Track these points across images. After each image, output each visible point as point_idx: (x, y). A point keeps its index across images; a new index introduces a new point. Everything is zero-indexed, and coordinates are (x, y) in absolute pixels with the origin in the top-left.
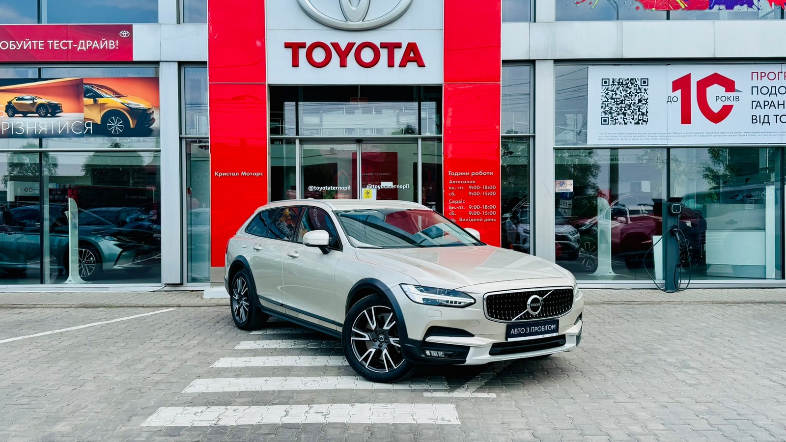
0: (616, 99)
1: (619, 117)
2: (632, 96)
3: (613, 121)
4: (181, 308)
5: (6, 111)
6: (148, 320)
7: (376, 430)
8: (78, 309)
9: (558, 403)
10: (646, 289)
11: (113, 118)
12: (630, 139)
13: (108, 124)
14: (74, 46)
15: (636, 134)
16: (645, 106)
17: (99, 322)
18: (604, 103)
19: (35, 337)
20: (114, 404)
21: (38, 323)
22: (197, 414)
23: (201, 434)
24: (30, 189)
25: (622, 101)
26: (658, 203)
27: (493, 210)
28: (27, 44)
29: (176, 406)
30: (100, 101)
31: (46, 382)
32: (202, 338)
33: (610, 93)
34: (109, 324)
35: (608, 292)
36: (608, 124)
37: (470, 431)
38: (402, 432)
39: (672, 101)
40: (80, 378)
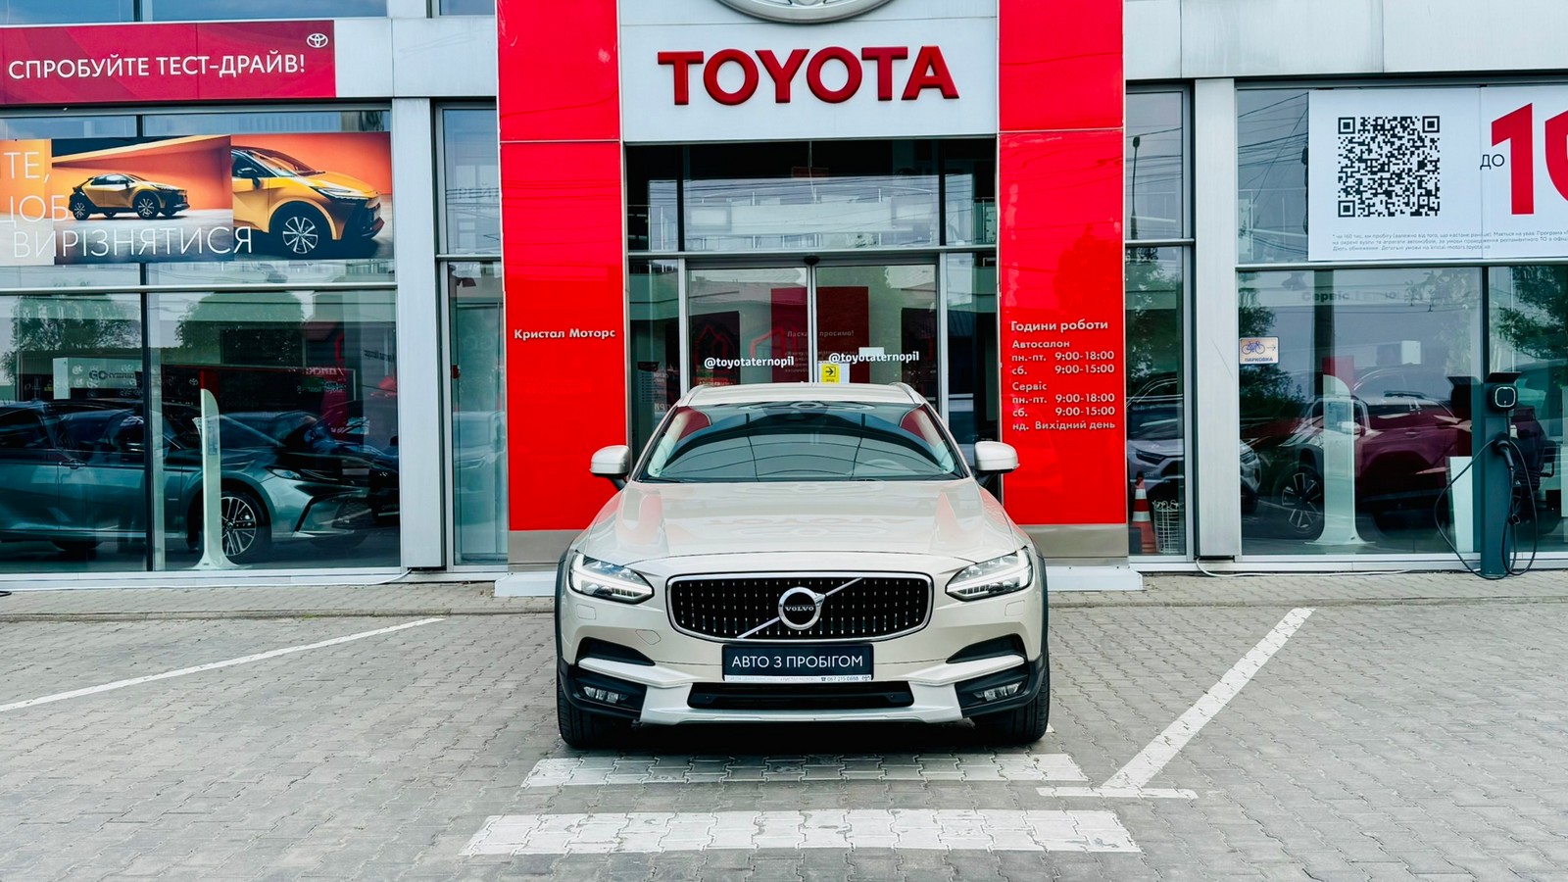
0: (1369, 162)
1: (1376, 200)
2: (1404, 154)
3: (1364, 209)
4: (453, 617)
5: (71, 208)
6: (392, 641)
7: (963, 862)
8: (237, 621)
9: (1336, 809)
10: (1438, 571)
11: (296, 218)
12: (1402, 248)
13: (285, 233)
14: (211, 67)
15: (1415, 236)
16: (1434, 177)
17: (289, 647)
18: (1344, 170)
19: (168, 679)
20: (389, 811)
21: (165, 651)
22: (573, 829)
23: (595, 869)
24: (100, 373)
25: (1383, 165)
26: (1462, 386)
27: (1108, 404)
28: (114, 66)
29: (521, 813)
30: (267, 183)
31: (229, 768)
32: (521, 677)
33: (1358, 149)
34: (314, 650)
35: (1359, 579)
36: (1354, 215)
37: (1170, 868)
38: (1022, 869)
39: (1491, 163)
40: (297, 759)
